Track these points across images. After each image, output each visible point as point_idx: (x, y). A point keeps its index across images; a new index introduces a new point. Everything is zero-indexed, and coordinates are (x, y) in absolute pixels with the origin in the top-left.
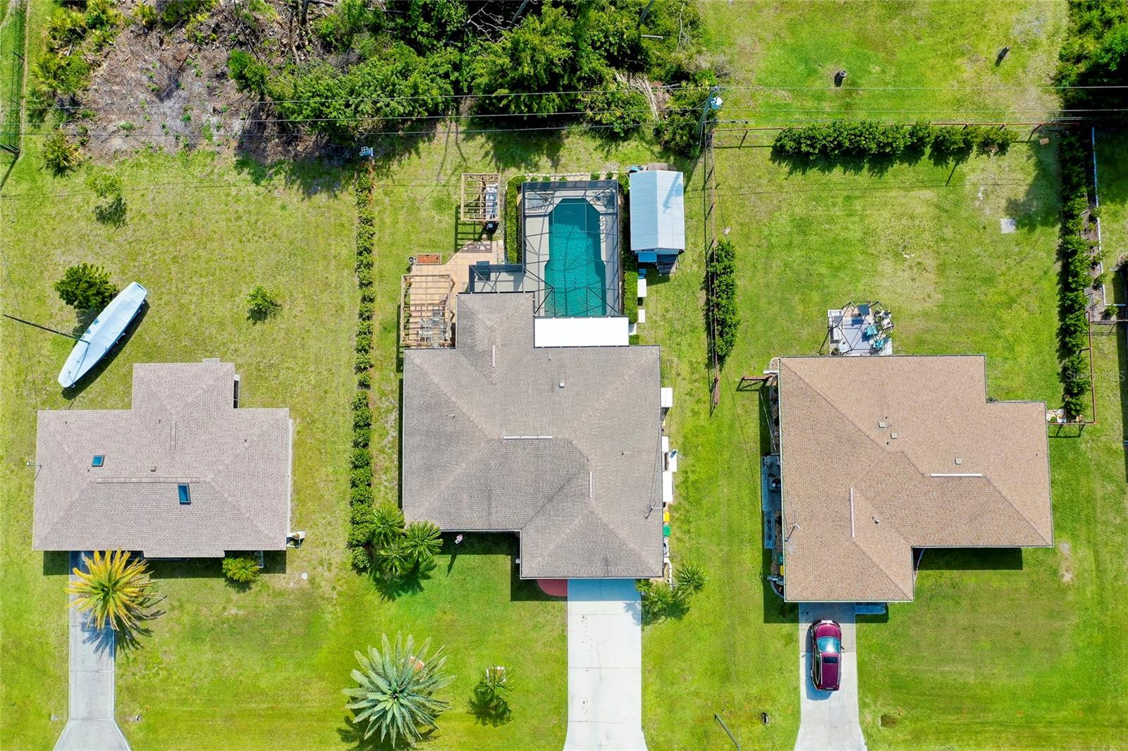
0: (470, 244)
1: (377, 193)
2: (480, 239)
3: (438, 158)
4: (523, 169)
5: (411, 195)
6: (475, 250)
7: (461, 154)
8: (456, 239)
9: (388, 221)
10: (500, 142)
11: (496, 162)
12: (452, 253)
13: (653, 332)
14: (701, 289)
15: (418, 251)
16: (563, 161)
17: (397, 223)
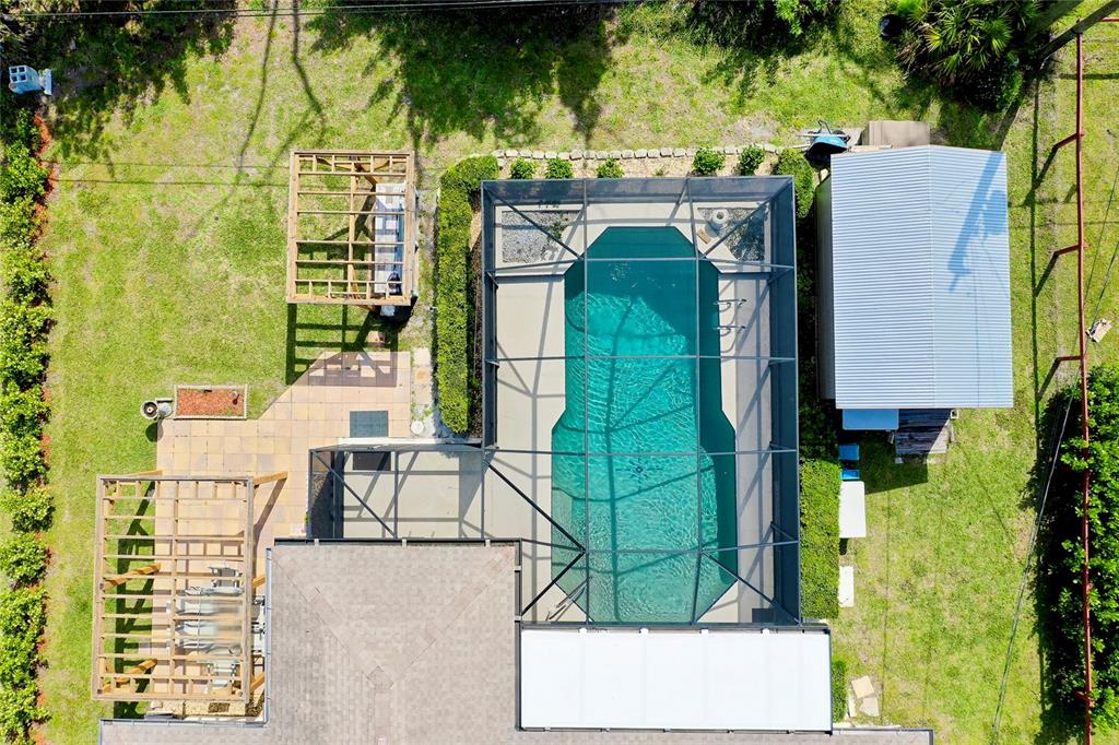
0: (333, 361)
1: (62, 204)
2: (360, 345)
3: (240, 101)
4: (489, 138)
5: (160, 211)
6: (346, 378)
7: (308, 91)
8: (292, 343)
9: (94, 287)
10: (422, 56)
11: (410, 115)
12: (280, 385)
13: (876, 635)
14: (1023, 506)
15: (181, 379)
16: (608, 113)
17: (119, 292)
